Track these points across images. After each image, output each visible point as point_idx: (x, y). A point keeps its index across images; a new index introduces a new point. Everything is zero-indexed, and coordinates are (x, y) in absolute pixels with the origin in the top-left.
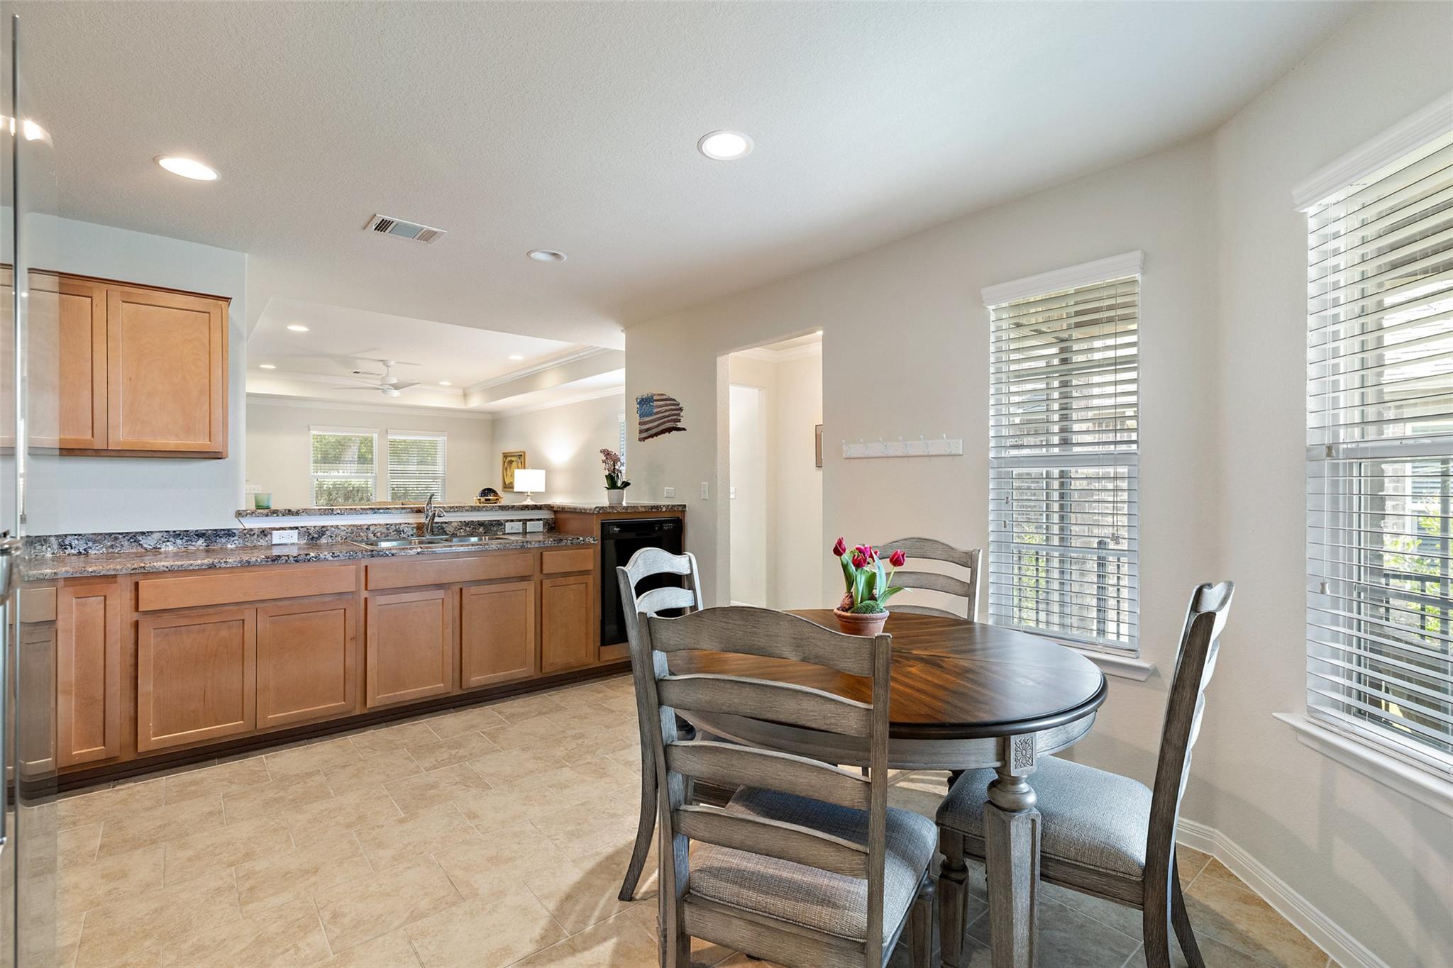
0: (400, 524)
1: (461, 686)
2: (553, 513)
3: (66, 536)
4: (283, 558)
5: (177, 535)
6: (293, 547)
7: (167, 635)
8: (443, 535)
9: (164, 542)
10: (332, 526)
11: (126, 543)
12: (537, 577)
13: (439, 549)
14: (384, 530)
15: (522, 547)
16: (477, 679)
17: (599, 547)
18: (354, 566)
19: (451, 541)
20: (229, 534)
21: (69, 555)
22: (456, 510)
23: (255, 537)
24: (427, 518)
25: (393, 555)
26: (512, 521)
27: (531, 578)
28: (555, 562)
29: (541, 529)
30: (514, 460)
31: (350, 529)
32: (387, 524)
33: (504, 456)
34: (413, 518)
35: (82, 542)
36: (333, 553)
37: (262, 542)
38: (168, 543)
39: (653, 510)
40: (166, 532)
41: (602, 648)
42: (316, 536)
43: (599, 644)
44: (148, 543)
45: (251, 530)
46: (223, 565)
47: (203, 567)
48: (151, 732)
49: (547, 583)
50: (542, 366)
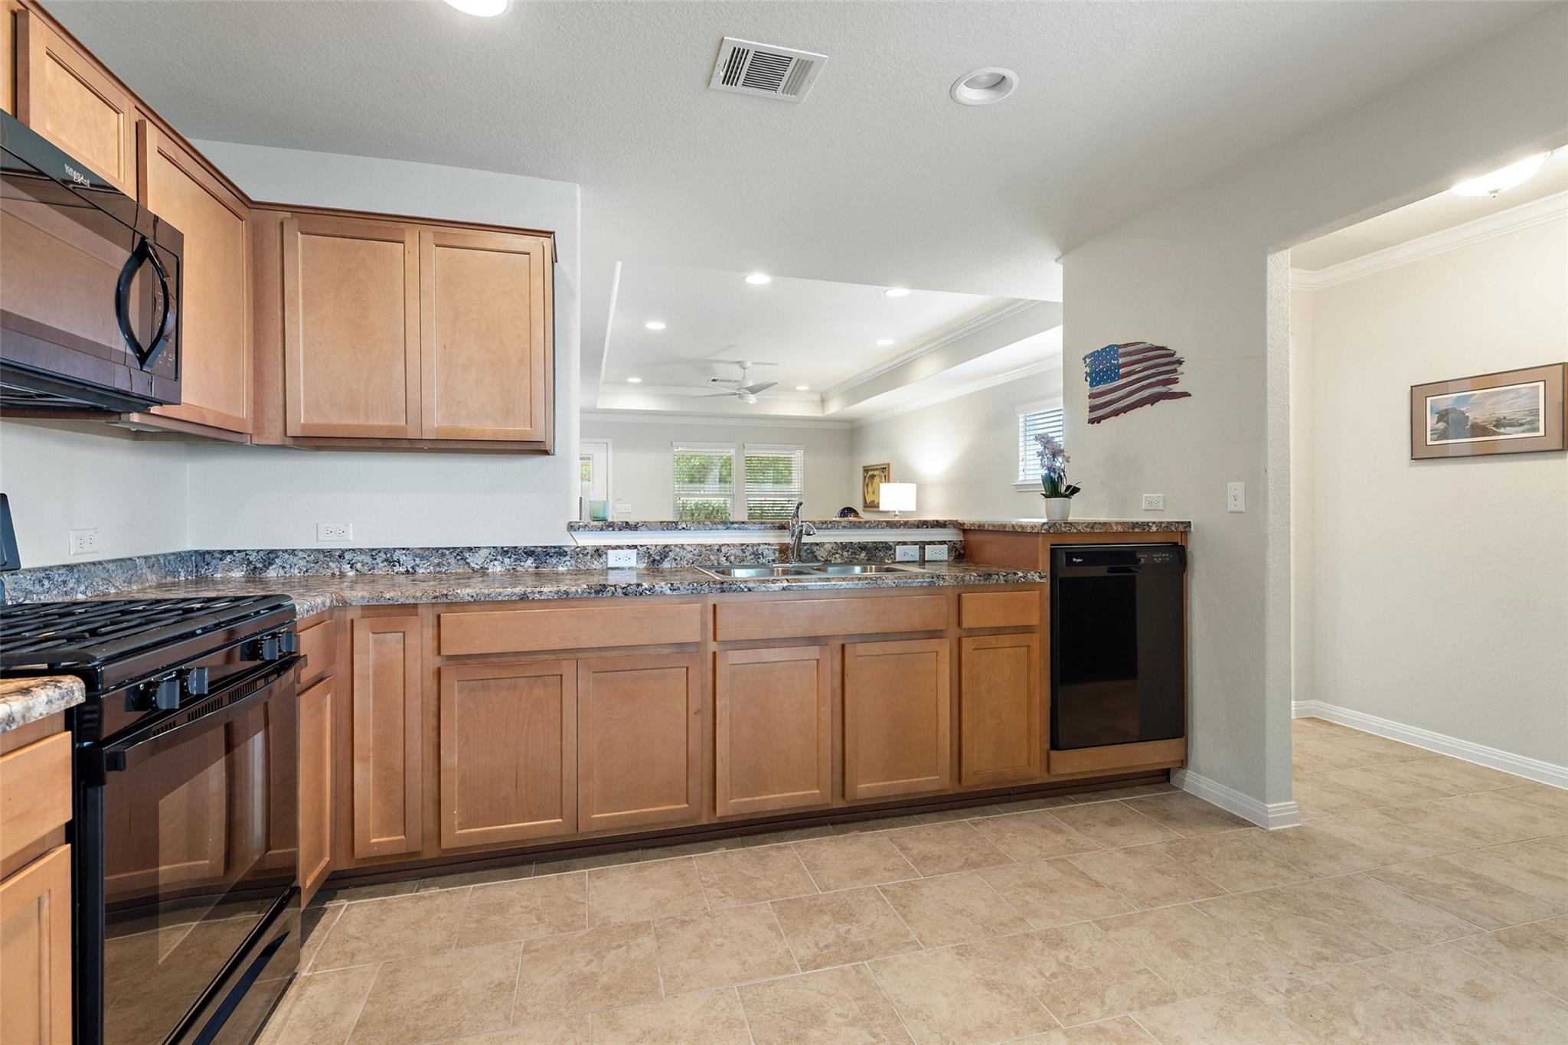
0: (759, 544)
1: (843, 796)
2: (961, 533)
3: (394, 550)
4: (609, 589)
5: (505, 552)
6: (629, 572)
7: (472, 690)
8: (812, 562)
9: (491, 561)
10: (677, 545)
11: (453, 561)
12: (954, 632)
13: (813, 582)
14: (739, 553)
15: (931, 585)
16: (866, 787)
17: (1048, 588)
18: (700, 605)
19: (825, 571)
20: (560, 552)
21: (397, 573)
22: (830, 526)
23: (589, 557)
24: (792, 536)
25: (749, 590)
26: (905, 543)
27: (945, 634)
28: (981, 610)
29: (945, 557)
30: (875, 474)
31: (697, 550)
32: (742, 545)
33: (865, 470)
34: (773, 536)
35: (410, 558)
36: (672, 584)
37: (596, 565)
38: (496, 563)
39: (1137, 530)
40: (494, 547)
41: (1053, 753)
42: (658, 558)
43: (1048, 746)
44: (476, 561)
45: (584, 548)
46: (537, 596)
47: (514, 598)
48: (456, 823)
49: (968, 644)
50: (915, 352)
